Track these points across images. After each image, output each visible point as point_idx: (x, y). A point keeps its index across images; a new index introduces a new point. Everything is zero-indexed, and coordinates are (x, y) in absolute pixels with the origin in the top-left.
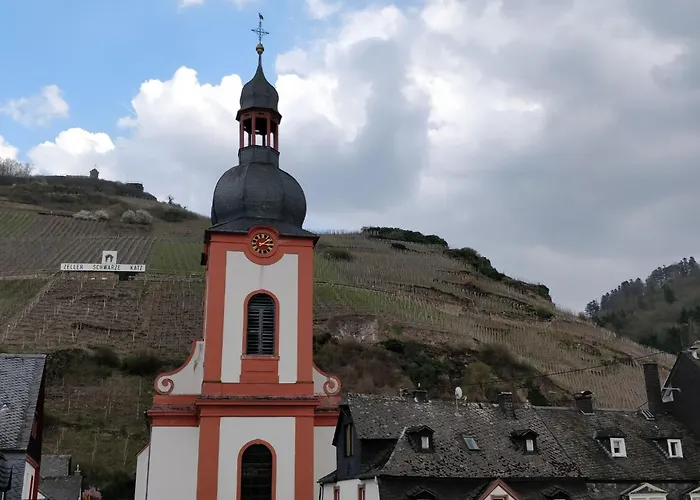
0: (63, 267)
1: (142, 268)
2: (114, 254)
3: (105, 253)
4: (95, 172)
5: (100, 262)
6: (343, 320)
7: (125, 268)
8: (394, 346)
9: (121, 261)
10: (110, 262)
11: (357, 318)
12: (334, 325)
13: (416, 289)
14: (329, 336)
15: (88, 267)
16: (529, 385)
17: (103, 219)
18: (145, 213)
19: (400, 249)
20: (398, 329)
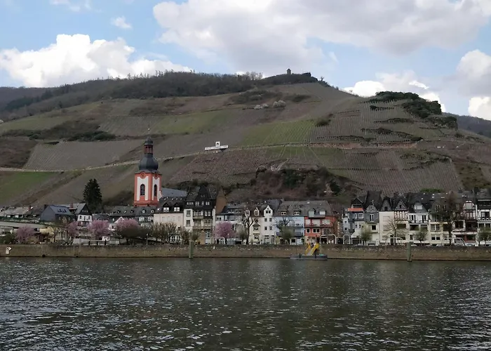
0: (206, 149)
1: (227, 147)
3: (217, 142)
4: (289, 71)
5: (215, 146)
6: (273, 163)
7: (222, 147)
8: (285, 172)
9: (221, 145)
10: (218, 146)
11: (279, 162)
12: (270, 165)
13: (341, 138)
14: (266, 169)
15: (212, 148)
16: (331, 182)
17: (266, 107)
18: (282, 101)
19: (373, 108)
20: (288, 165)
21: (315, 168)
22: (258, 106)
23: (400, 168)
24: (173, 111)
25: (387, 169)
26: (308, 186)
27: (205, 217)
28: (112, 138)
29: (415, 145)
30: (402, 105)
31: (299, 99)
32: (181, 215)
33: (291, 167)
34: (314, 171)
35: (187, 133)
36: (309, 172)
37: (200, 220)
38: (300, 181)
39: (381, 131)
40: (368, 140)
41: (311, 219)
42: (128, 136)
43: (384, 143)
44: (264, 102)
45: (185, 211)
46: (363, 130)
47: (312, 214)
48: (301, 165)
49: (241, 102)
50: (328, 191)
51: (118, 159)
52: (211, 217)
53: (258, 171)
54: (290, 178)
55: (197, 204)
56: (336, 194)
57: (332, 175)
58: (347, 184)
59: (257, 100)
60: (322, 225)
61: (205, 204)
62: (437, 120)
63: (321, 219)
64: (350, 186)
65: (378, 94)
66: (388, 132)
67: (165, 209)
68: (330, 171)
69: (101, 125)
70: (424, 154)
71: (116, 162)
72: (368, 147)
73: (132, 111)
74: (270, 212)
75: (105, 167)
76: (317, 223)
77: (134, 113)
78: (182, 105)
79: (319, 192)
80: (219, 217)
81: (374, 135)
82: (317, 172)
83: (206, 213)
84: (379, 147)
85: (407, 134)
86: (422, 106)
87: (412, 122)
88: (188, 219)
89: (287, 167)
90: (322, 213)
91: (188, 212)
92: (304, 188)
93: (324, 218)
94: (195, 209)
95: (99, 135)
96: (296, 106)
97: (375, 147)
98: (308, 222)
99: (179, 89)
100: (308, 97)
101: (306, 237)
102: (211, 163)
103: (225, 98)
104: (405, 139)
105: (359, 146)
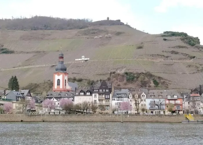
0: (76, 60)
1: (89, 59)
2: (84, 56)
3: (82, 56)
4: (108, 18)
5: (82, 58)
6: (119, 68)
7: (86, 59)
8: (126, 73)
9: (85, 58)
10: (83, 58)
11: (122, 68)
12: (117, 70)
13: (152, 55)
14: (115, 72)
15: (80, 59)
16: (154, 79)
17: (100, 38)
18: (110, 35)
19: (165, 40)
20: (129, 70)
21: (144, 72)
22: (96, 37)
23: (187, 73)
24: (45, 38)
25: (181, 73)
26: (141, 81)
27: (106, 99)
28: (12, 52)
29: (192, 60)
30: (180, 39)
31: (119, 34)
32: (91, 97)
33: (130, 71)
34: (143, 73)
35: (58, 51)
36: (141, 74)
37: (102, 100)
38: (136, 79)
39: (173, 52)
40: (167, 57)
41: (169, 100)
42: (22, 52)
43: (176, 59)
44: (99, 35)
45: (93, 95)
46: (163, 51)
47: (169, 97)
48: (136, 70)
49: (85, 34)
50: (152, 84)
51: (21, 65)
52: (109, 98)
53: (111, 73)
54: (130, 77)
55: (101, 91)
56: (157, 86)
57: (154, 76)
58: (162, 81)
59: (95, 33)
60: (176, 103)
61: (105, 91)
62: (201, 48)
63: (175, 100)
64: (164, 82)
65: (165, 33)
66: (177, 53)
67: (81, 93)
68: (153, 74)
69: (5, 45)
70: (198, 66)
71: (20, 66)
72: (167, 61)
73: (21, 37)
74: (144, 96)
75: (13, 69)
76: (172, 102)
77: (23, 38)
78: (50, 35)
79: (147, 85)
80: (114, 98)
81: (169, 54)
82: (146, 74)
83: (106, 96)
84: (174, 61)
85: (187, 55)
86: (190, 40)
87: (187, 48)
88: (95, 99)
89: (127, 71)
90: (175, 97)
91: (95, 96)
92: (139, 82)
93: (176, 100)
94: (100, 94)
95: (4, 50)
96: (118, 38)
97: (171, 61)
98: (167, 102)
99: (45, 26)
100: (124, 33)
101: (166, 111)
102: (81, 68)
103: (75, 32)
104: (187, 57)
105: (162, 60)
